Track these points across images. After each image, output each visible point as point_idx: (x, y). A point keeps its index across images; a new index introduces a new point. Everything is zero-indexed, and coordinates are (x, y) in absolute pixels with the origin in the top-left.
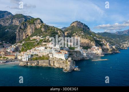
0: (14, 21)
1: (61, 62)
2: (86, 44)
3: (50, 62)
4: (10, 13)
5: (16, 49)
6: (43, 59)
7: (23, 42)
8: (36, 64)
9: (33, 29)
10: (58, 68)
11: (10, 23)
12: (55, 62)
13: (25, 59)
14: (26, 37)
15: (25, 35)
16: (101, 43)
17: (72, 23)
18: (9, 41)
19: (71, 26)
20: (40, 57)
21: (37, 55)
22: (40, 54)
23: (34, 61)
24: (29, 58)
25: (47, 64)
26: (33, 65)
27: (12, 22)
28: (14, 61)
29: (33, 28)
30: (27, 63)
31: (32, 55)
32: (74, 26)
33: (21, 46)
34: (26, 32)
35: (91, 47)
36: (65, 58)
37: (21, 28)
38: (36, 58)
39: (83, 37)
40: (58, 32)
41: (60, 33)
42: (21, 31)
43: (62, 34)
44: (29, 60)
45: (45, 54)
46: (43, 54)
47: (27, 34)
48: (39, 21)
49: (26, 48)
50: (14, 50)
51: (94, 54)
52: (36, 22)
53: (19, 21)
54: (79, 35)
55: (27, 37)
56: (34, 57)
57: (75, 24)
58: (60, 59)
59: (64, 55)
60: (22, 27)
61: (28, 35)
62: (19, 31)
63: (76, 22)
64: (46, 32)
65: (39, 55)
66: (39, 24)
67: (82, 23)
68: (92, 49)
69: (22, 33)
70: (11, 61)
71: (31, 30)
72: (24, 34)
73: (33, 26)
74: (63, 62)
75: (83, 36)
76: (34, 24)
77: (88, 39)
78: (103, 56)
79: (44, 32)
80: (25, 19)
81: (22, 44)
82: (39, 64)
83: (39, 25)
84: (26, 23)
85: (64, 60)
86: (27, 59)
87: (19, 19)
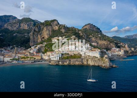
0: (22, 25)
1: (96, 59)
2: (105, 46)
3: (83, 60)
4: (15, 18)
5: (38, 50)
6: (75, 57)
7: (45, 43)
8: (68, 63)
9: (50, 31)
10: (93, 66)
11: (17, 27)
12: (90, 60)
13: (55, 58)
14: (41, 39)
15: (41, 37)
16: (119, 45)
17: (85, 26)
18: (20, 45)
19: (83, 29)
20: (71, 56)
21: (68, 54)
22: (71, 52)
23: (66, 60)
24: (60, 57)
25: (80, 63)
26: (65, 64)
27: (20, 26)
28: (42, 61)
29: (50, 29)
30: (59, 62)
31: (62, 54)
32: (86, 28)
33: (43, 47)
34: (42, 35)
35: (111, 49)
36: (99, 56)
37: (35, 31)
38: (67, 56)
39: (101, 39)
40: (80, 32)
41: (82, 33)
42: (36, 33)
43: (84, 34)
44: (60, 59)
45: (76, 52)
46: (74, 53)
47: (43, 36)
48: (56, 22)
49: (49, 48)
50: (37, 51)
51: (116, 55)
52: (53, 23)
53: (28, 25)
54: (96, 37)
55: (43, 39)
56: (65, 56)
57: (87, 27)
58: (94, 57)
59: (98, 53)
60: (37, 30)
61: (43, 38)
62: (34, 34)
63: (89, 24)
64: (67, 33)
65: (70, 54)
66: (57, 25)
67: (94, 26)
68: (112, 50)
69: (37, 36)
70: (39, 61)
71: (47, 32)
72: (39, 36)
73: (49, 27)
74: (99, 59)
75: (100, 37)
76: (51, 25)
77: (106, 41)
78: (125, 57)
79: (65, 33)
80: (33, 23)
81: (44, 45)
82: (71, 63)
83: (56, 27)
84: (40, 26)
85: (99, 57)
86: (58, 58)
87: (28, 23)
